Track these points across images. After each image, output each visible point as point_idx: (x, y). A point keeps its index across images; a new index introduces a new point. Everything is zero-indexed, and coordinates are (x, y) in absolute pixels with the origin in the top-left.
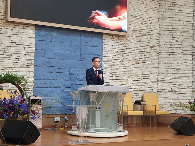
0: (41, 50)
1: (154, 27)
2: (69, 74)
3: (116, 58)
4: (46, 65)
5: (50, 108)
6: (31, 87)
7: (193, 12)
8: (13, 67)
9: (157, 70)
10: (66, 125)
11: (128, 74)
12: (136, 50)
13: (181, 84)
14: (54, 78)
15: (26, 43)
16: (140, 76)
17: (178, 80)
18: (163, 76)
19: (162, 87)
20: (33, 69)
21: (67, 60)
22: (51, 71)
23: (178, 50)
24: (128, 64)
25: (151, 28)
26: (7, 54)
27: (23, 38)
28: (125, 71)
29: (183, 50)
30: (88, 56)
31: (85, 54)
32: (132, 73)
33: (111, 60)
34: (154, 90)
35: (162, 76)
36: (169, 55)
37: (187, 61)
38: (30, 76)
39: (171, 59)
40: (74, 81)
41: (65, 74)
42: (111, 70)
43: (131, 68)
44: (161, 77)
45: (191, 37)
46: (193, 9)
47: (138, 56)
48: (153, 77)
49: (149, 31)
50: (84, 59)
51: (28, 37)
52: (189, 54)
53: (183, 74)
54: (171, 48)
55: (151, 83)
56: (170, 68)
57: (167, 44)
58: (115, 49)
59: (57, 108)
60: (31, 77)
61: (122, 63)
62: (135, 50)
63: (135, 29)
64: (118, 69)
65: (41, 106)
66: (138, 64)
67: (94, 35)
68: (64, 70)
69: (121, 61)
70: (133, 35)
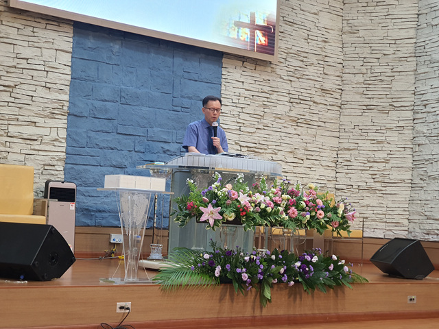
0: (86, 80)
1: (332, 48)
2: (145, 138)
3: (249, 110)
4: (94, 114)
5: (100, 211)
6: (59, 163)
7: (417, 20)
8: (19, 115)
9: (335, 142)
11: (274, 147)
12: (293, 96)
13: (388, 173)
14: (113, 146)
15: (51, 63)
16: (300, 153)
17: (381, 166)
18: (349, 156)
19: (346, 180)
20: (66, 121)
21: (144, 108)
22: (107, 130)
23: (382, 100)
24: (275, 125)
25: (325, 50)
26: (7, 84)
27: (44, 50)
28: (268, 139)
29: (394, 100)
30: (190, 101)
31: (182, 97)
32: (282, 145)
33: (238, 113)
34: (328, 186)
35: (346, 156)
36: (362, 111)
37: (401, 124)
38: (57, 137)
39: (366, 119)
40: (157, 155)
41: (138, 137)
42: (238, 136)
43: (282, 134)
44: (345, 159)
45: (411, 73)
46: (417, 12)
47: (297, 110)
48: (328, 157)
49: (320, 57)
50: (179, 109)
51: (56, 50)
52: (407, 108)
53: (391, 153)
54: (367, 96)
55: (322, 169)
56: (363, 138)
57: (358, 86)
58: (248, 90)
60: (61, 140)
61: (262, 123)
62: (291, 96)
63: (291, 51)
64: (254, 135)
65: (74, 205)
66: (297, 127)
67: (203, 55)
68: (134, 129)
69: (259, 117)
70: (288, 63)
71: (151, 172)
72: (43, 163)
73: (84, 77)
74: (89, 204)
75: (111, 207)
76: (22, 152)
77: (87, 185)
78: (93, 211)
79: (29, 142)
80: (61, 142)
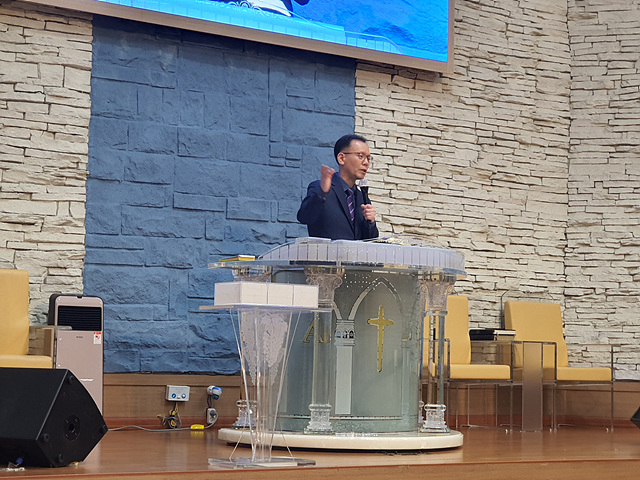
0: (117, 117)
1: (551, 45)
2: (223, 216)
3: (405, 160)
4: (133, 175)
5: (148, 346)
6: (75, 263)
8: (3, 181)
10: (212, 415)
11: (452, 224)
12: (483, 133)
14: (167, 231)
15: (55, 89)
16: (499, 234)
18: (587, 236)
19: (582, 278)
20: (84, 190)
21: (218, 163)
22: (156, 202)
24: (453, 185)
25: (537, 50)
27: (42, 66)
28: (440, 211)
30: (300, 147)
31: (286, 140)
32: (466, 219)
33: (386, 167)
34: (551, 290)
35: (582, 236)
36: (609, 155)
38: (70, 218)
39: (618, 168)
40: (244, 243)
41: (211, 214)
42: (387, 206)
43: (464, 201)
44: (579, 241)
47: (491, 158)
48: (548, 239)
49: (530, 63)
50: (282, 161)
51: (64, 66)
54: (616, 129)
55: (538, 260)
56: (612, 203)
57: (598, 111)
58: (403, 125)
59: (175, 350)
60: (76, 222)
61: (429, 182)
62: (479, 133)
63: (478, 54)
64: (415, 203)
65: (100, 336)
66: (491, 188)
67: (321, 66)
68: (204, 199)
69: (424, 172)
70: (472, 75)
71: (235, 273)
72: (46, 264)
73: (113, 112)
74: (129, 333)
75: (167, 339)
76: (10, 245)
77: (122, 300)
78: (136, 346)
79: (20, 228)
80: (76, 226)
